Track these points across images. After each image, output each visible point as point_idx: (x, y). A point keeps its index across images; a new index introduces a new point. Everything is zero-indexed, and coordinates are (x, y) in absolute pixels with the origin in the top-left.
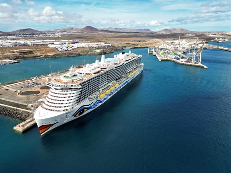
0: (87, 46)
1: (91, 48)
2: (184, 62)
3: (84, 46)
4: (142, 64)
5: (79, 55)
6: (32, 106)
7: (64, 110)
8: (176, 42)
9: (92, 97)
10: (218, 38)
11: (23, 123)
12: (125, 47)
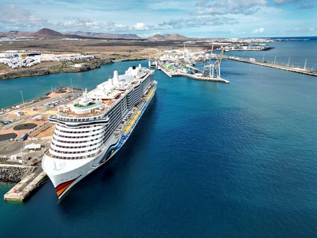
0: (58, 60)
1: (65, 62)
2: (200, 77)
3: (51, 59)
4: (155, 82)
5: (49, 73)
6: (18, 158)
7: (89, 156)
8: (178, 51)
9: (117, 132)
10: (224, 46)
11: (18, 186)
12: (114, 59)
